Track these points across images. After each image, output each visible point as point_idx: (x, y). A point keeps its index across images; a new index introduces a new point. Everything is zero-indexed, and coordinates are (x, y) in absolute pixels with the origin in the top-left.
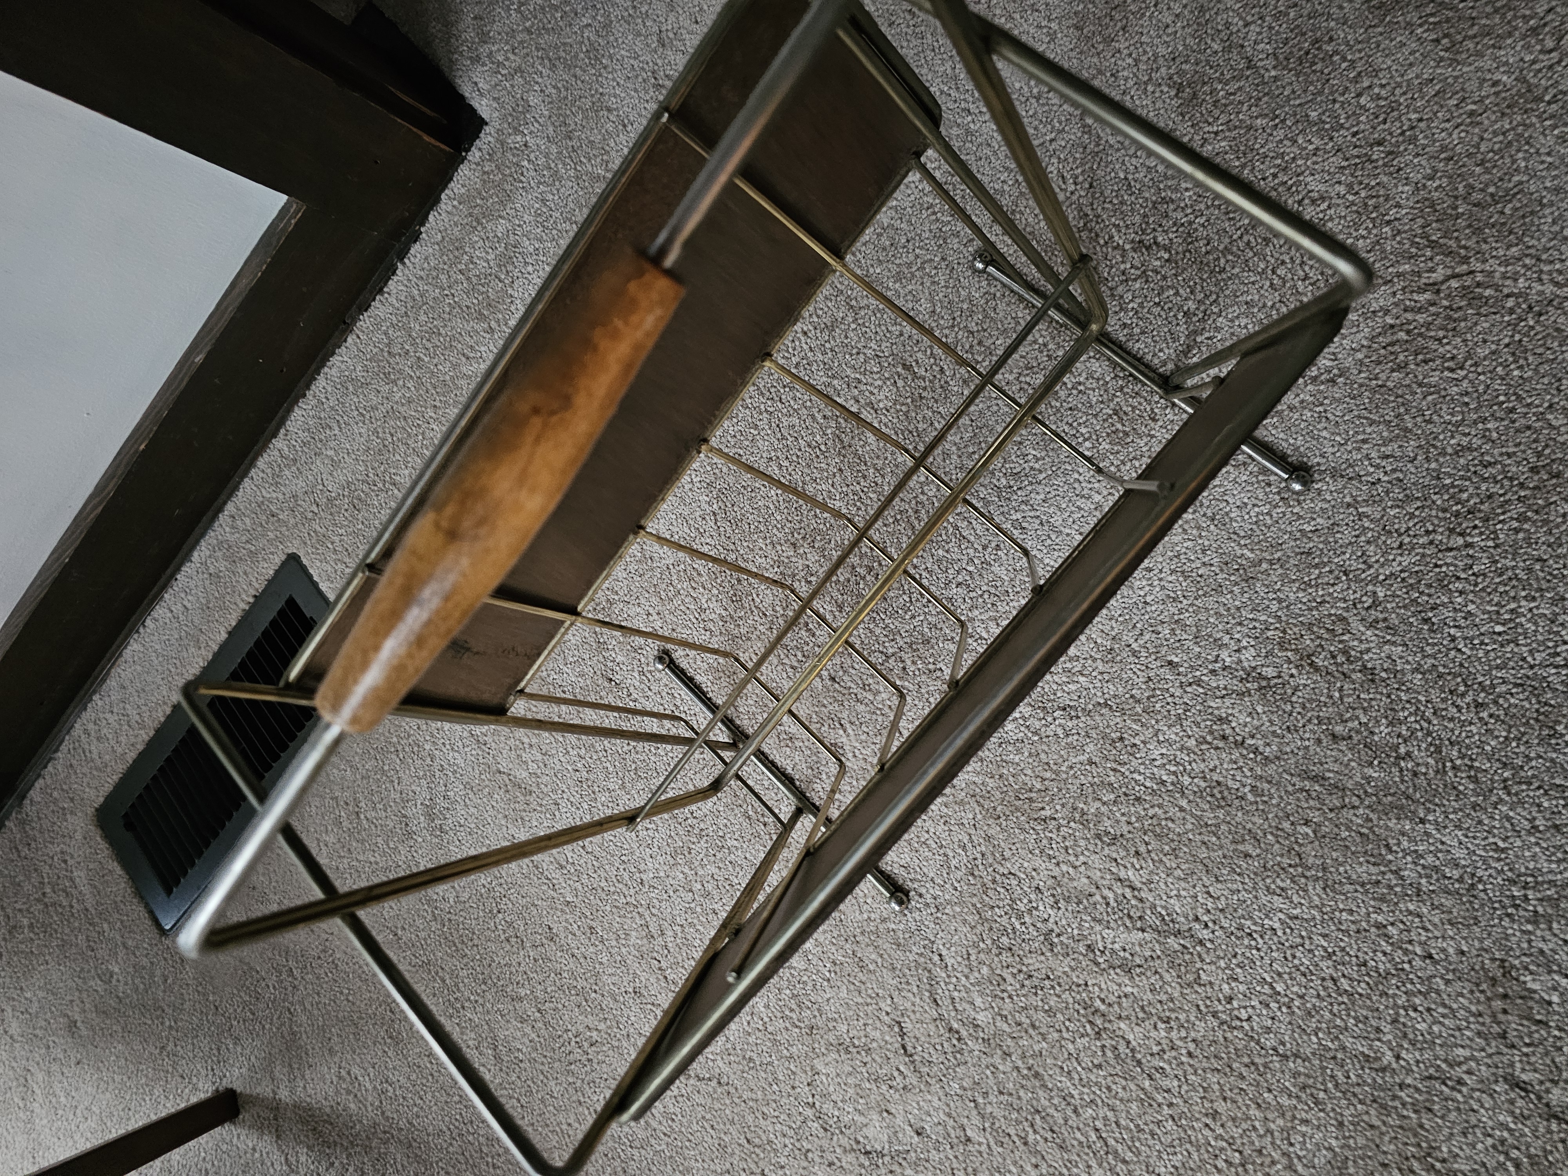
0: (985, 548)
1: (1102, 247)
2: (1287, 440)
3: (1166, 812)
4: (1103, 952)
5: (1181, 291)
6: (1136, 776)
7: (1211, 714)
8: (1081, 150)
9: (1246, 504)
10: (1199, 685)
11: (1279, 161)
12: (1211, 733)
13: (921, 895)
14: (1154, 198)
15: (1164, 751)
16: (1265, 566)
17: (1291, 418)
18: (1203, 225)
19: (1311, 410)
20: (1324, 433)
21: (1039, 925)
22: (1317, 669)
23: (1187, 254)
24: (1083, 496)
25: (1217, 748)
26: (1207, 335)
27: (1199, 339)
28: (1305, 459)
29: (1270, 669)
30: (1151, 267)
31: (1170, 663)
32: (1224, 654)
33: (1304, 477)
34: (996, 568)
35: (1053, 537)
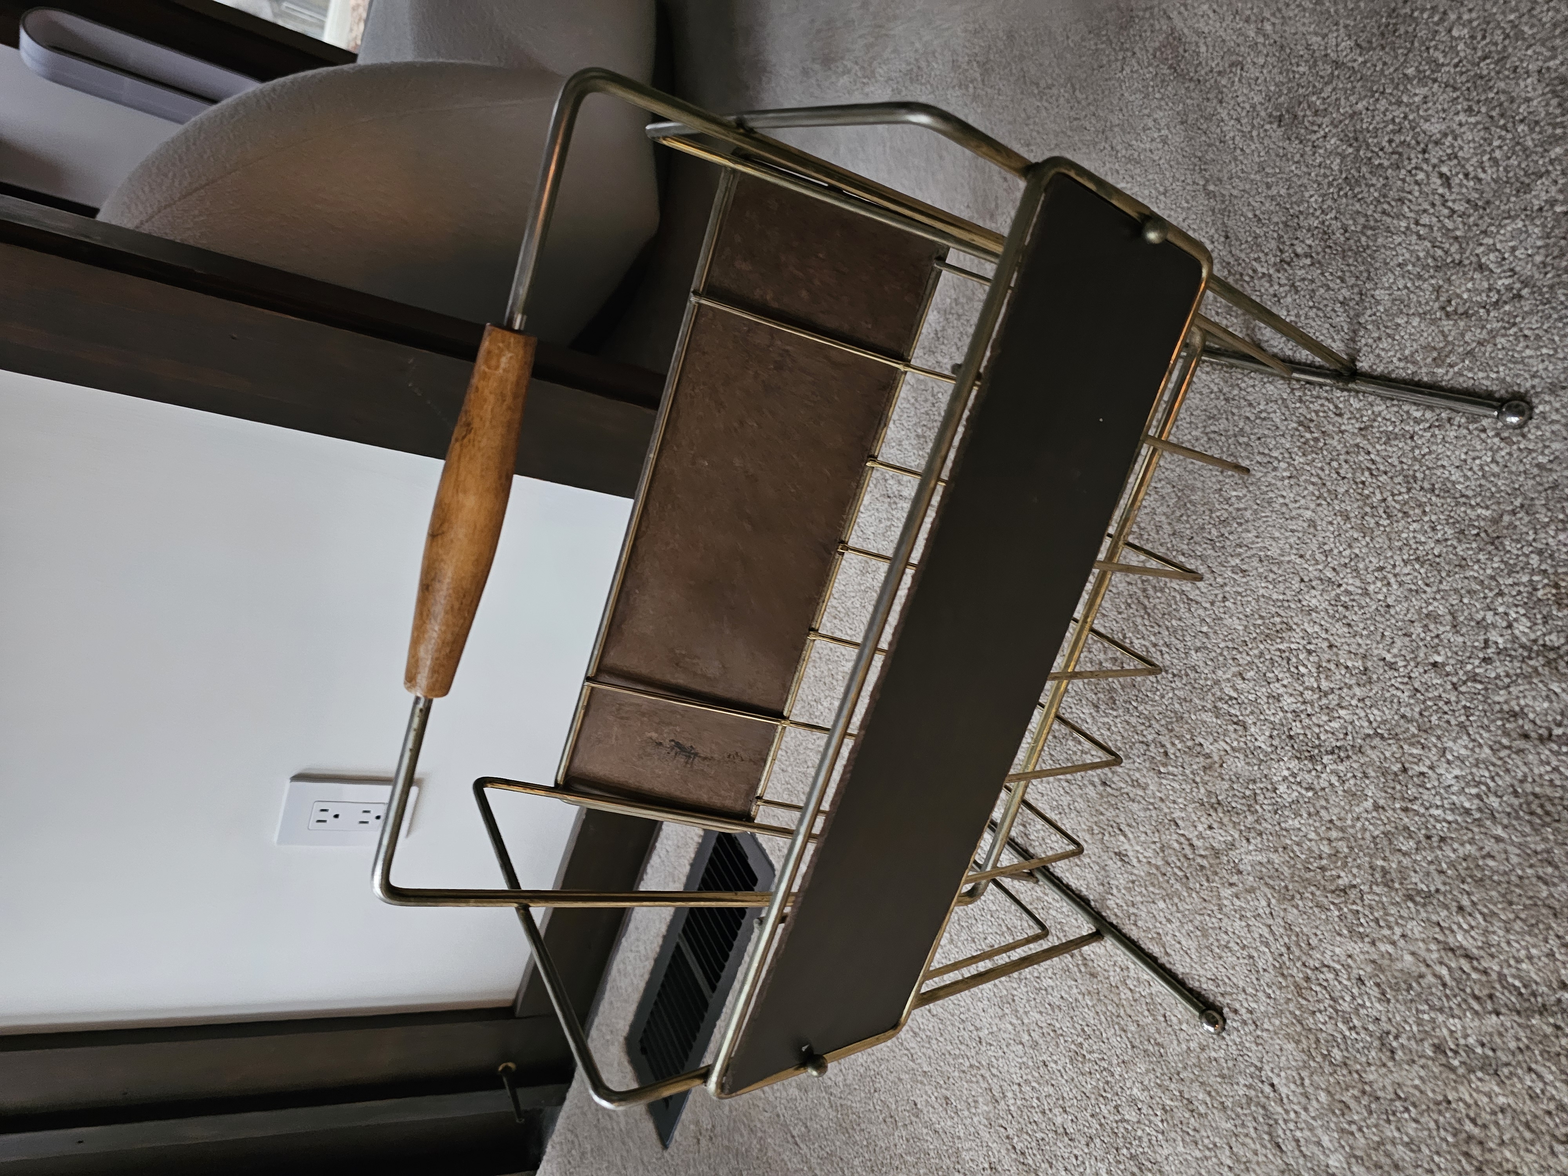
0: (1212, 603)
1: (1248, 283)
2: (1488, 377)
3: (1481, 849)
4: (1456, 1052)
5: (1331, 285)
6: (1434, 811)
7: (1501, 711)
9: (1465, 461)
10: (1475, 681)
11: (1391, 127)
12: (1506, 734)
13: (1236, 1011)
15: (1457, 772)
16: (1506, 518)
17: (1484, 354)
18: (1336, 218)
19: (1503, 336)
20: (1528, 352)
21: (1371, 1027)
23: (1328, 250)
24: (1292, 518)
25: (1520, 751)
26: (1369, 312)
27: (1362, 321)
28: (1516, 388)
29: (1553, 637)
30: (1297, 278)
31: (1435, 665)
32: (1493, 636)
33: (1517, 406)
34: (1228, 621)
35: (1275, 569)
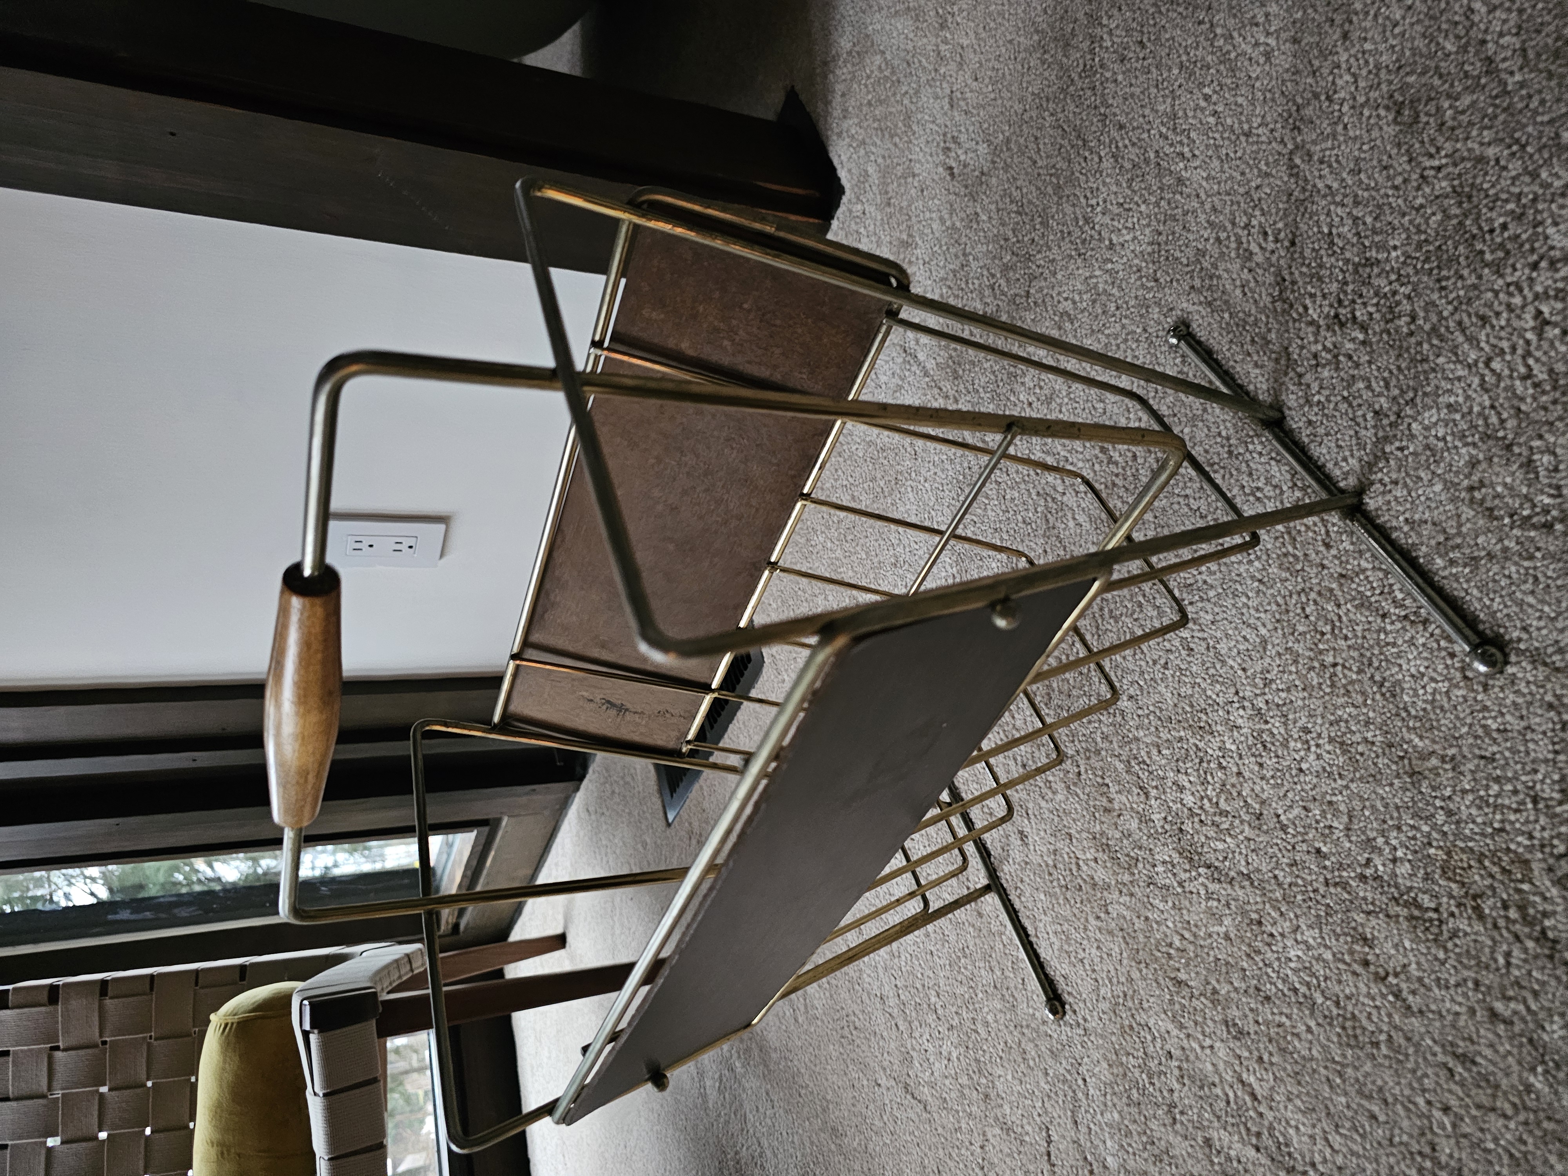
0: (1155, 662)
1: (1295, 321)
2: (1481, 599)
3: (1294, 1027)
4: (1219, 1152)
5: (1374, 384)
6: (1269, 970)
7: (1355, 929)
8: (1285, 198)
9: (1423, 675)
10: (1344, 889)
11: (1511, 206)
12: (1351, 952)
13: (1075, 1012)
14: (1357, 259)
15: (1300, 953)
16: (1434, 762)
17: (1488, 571)
18: (1409, 297)
19: (1516, 564)
20: (1531, 599)
21: (1165, 1093)
22: (1481, 917)
23: (1385, 336)
24: (1249, 625)
25: (1355, 973)
26: (1397, 444)
27: (1388, 449)
28: (1502, 630)
29: (1426, 897)
30: (1343, 351)
31: (1318, 851)
32: (1378, 861)
33: (1492, 655)
34: (1162, 688)
35: (1218, 666)
